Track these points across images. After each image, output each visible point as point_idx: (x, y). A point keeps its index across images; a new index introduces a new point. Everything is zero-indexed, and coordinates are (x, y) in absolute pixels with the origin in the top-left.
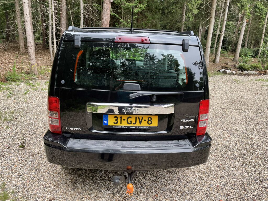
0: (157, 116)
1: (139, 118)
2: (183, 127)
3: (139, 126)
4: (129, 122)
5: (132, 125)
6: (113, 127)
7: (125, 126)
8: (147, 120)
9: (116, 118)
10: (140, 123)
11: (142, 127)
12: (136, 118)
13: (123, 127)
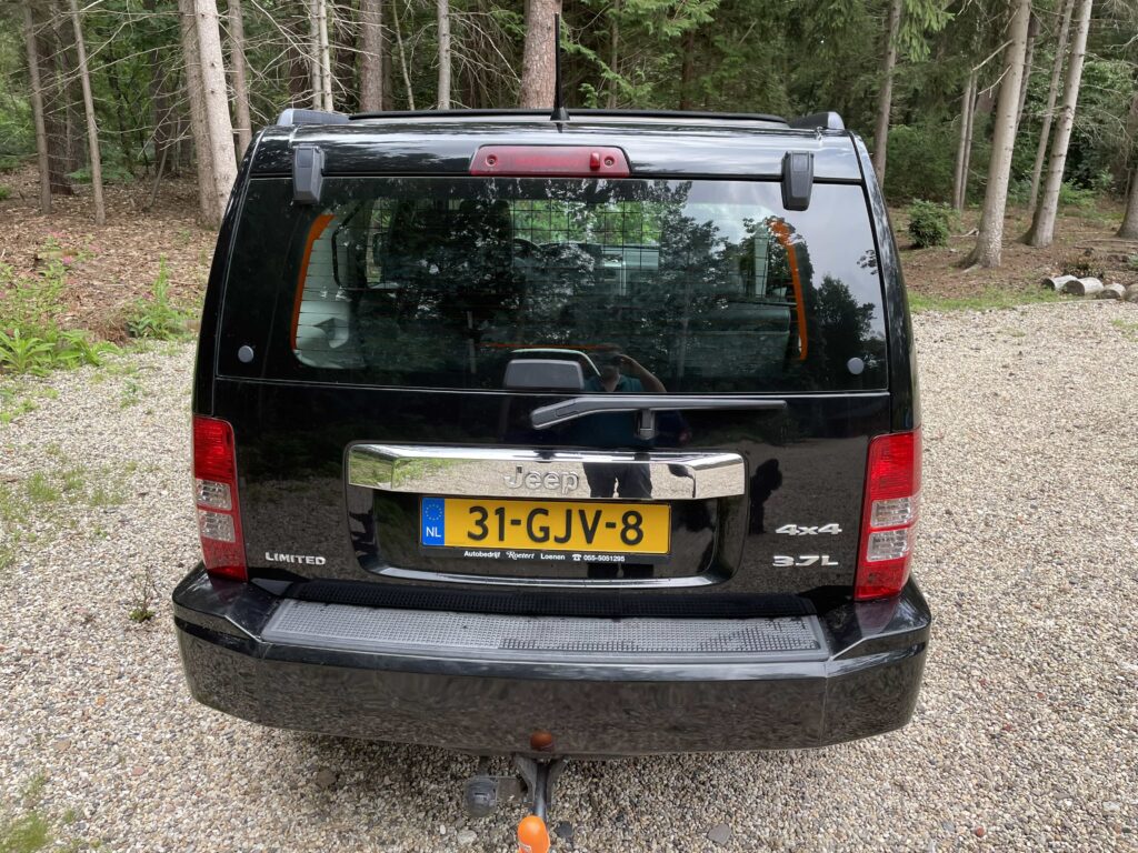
0: (666, 509)
1: (582, 513)
2: (788, 561)
3: (583, 553)
4: (540, 535)
5: (550, 545)
6: (466, 554)
7: (518, 551)
8: (620, 526)
9: (478, 516)
10: (589, 536)
11: (597, 554)
12: (569, 513)
13: (511, 555)
